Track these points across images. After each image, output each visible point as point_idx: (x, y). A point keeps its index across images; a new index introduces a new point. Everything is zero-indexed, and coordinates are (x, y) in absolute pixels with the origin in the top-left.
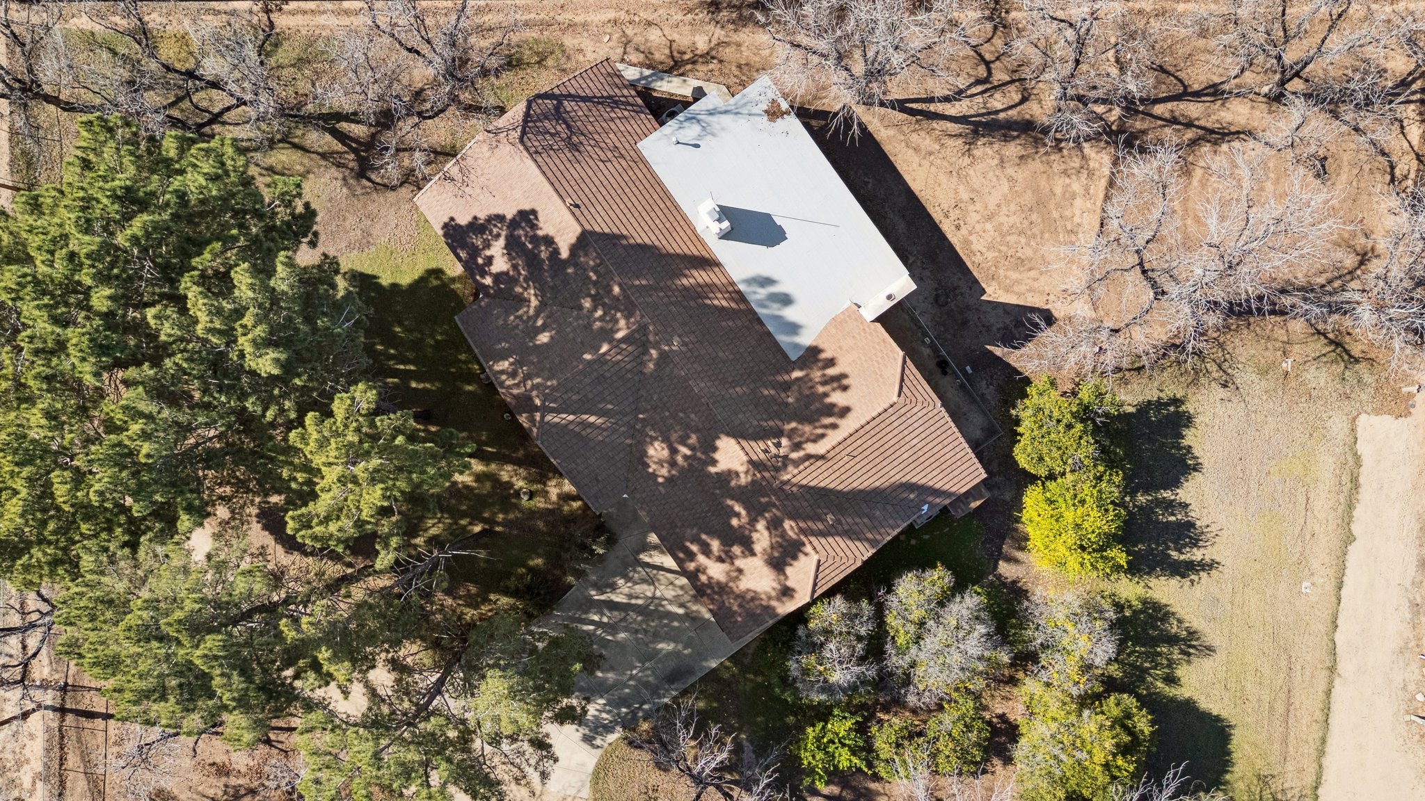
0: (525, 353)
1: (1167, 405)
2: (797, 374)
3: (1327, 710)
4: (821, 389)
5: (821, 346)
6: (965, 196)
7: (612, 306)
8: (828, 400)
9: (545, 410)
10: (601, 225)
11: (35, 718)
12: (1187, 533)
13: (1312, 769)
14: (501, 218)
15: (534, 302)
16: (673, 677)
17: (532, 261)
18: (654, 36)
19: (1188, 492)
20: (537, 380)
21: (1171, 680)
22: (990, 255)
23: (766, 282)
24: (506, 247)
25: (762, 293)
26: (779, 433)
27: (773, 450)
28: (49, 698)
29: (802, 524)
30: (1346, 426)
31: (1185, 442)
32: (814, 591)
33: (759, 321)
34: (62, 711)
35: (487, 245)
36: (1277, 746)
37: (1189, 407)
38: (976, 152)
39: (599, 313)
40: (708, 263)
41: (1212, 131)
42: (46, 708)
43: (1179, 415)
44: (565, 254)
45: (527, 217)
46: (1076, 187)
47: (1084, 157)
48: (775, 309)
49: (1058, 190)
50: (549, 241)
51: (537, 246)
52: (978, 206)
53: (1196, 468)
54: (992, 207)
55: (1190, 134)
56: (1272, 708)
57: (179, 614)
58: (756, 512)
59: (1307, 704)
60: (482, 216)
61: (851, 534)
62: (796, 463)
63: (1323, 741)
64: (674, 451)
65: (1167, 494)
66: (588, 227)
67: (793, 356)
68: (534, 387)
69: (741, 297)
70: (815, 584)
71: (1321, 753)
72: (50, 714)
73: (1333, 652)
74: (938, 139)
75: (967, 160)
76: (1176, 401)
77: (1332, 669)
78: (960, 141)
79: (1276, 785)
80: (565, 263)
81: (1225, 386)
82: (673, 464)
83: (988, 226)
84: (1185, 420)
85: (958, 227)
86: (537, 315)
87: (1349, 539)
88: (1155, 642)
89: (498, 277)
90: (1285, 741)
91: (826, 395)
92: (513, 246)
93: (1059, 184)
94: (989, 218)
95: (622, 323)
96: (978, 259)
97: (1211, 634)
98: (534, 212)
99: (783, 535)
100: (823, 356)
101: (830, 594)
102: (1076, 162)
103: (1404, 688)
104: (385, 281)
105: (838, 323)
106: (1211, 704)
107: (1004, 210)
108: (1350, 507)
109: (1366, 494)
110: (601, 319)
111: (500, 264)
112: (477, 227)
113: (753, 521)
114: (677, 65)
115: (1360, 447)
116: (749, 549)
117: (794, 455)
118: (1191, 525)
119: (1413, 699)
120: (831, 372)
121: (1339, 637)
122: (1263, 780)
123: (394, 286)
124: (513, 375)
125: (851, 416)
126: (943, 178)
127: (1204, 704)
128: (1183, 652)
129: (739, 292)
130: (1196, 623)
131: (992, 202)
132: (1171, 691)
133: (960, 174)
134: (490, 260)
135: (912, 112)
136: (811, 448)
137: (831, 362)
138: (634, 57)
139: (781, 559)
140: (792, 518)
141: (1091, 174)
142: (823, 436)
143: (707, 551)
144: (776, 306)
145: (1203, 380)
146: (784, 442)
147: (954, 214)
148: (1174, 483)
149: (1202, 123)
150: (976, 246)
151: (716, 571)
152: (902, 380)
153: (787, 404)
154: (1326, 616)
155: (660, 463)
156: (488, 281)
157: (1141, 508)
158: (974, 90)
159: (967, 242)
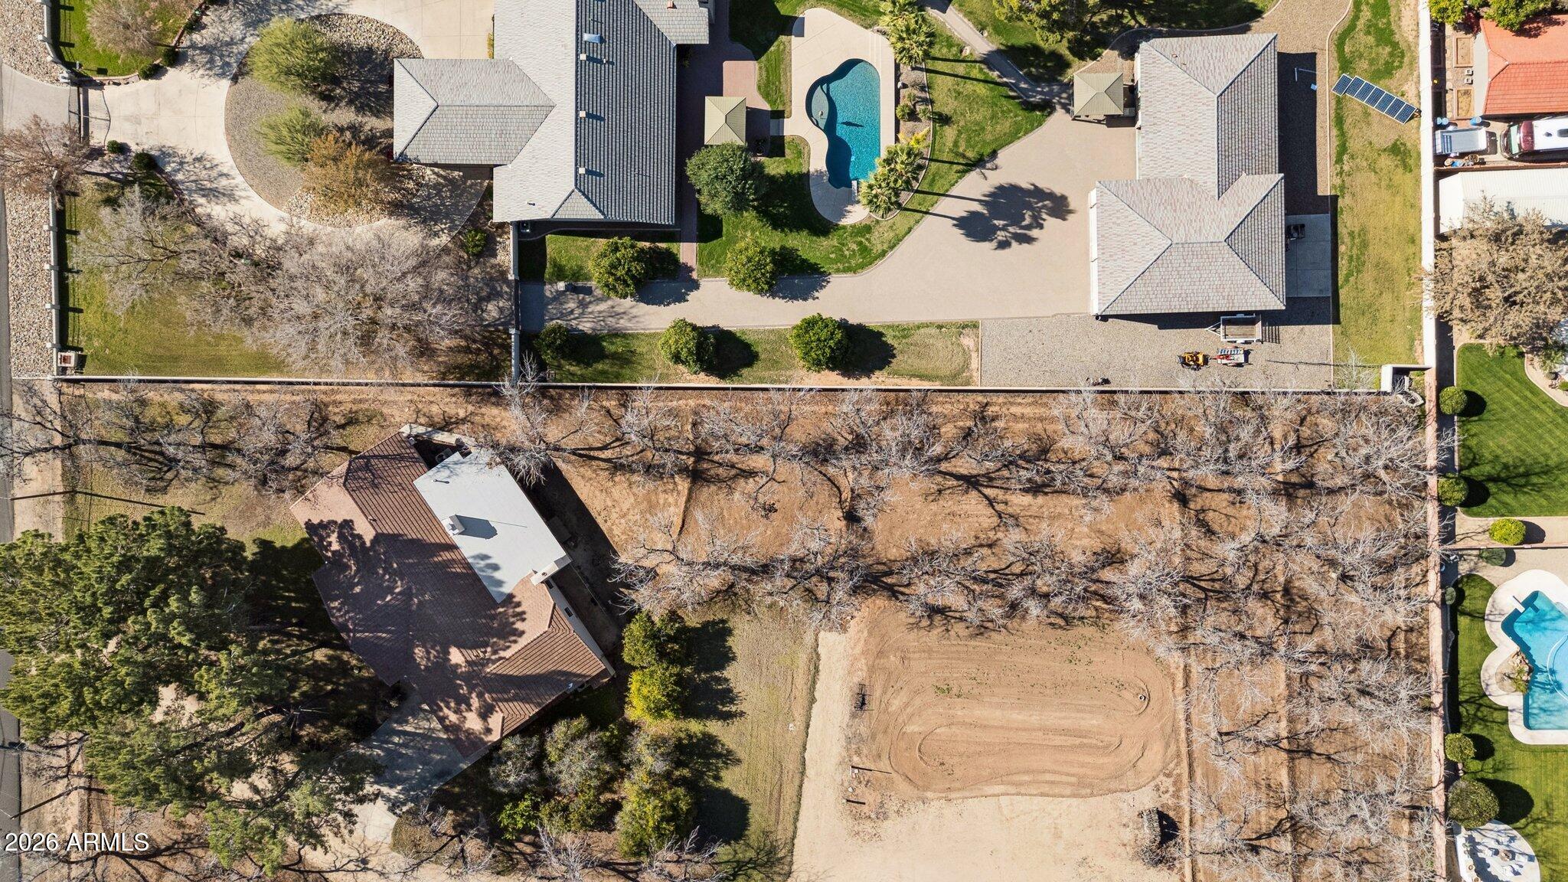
0: (348, 599)
1: (718, 623)
2: (501, 610)
3: (799, 796)
4: (512, 620)
5: (515, 593)
6: (610, 504)
7: (394, 573)
8: (515, 626)
9: (355, 631)
10: (388, 529)
11: (74, 793)
12: (728, 696)
13: (791, 829)
14: (335, 522)
15: (354, 568)
16: (439, 776)
17: (352, 546)
18: (435, 409)
19: (728, 673)
20: (352, 614)
21: (717, 778)
22: (624, 537)
23: (485, 557)
24: (338, 537)
25: (482, 563)
26: (486, 645)
27: (482, 655)
28: (82, 782)
29: (494, 695)
30: (813, 637)
31: (727, 644)
32: (502, 733)
33: (479, 580)
34: (89, 789)
35: (329, 536)
36: (773, 815)
37: (730, 624)
38: (617, 479)
39: (387, 577)
40: (452, 547)
41: (744, 471)
42: (81, 788)
43: (724, 628)
44: (368, 544)
45: (348, 524)
46: (671, 500)
47: (675, 483)
48: (489, 572)
49: (661, 501)
50: (360, 537)
51: (354, 539)
52: (617, 509)
53: (734, 659)
54: (625, 510)
55: (733, 472)
56: (771, 794)
57: (143, 757)
58: (471, 689)
59: (789, 792)
60: (325, 520)
61: (525, 700)
62: (494, 662)
63: (798, 813)
64: (428, 653)
65: (717, 674)
66: (379, 531)
67: (499, 601)
68: (350, 618)
69: (469, 566)
70: (502, 729)
71: (796, 820)
72: (83, 791)
73: (804, 764)
74: (595, 471)
75: (611, 484)
76: (723, 621)
77: (803, 773)
78: (607, 473)
79: (772, 837)
80: (369, 549)
81: (749, 613)
82: (428, 659)
83: (623, 521)
84: (729, 632)
85: (606, 521)
86: (355, 576)
87: (813, 700)
88: (707, 757)
89: (334, 553)
90: (778, 813)
91: (514, 623)
92: (341, 538)
93: (662, 497)
94: (624, 516)
95: (399, 583)
96: (616, 539)
97: (741, 754)
98: (351, 521)
99: (485, 701)
100: (515, 600)
101: (513, 734)
102: (671, 487)
103: (842, 785)
104: (278, 544)
105: (525, 582)
106: (740, 792)
107: (631, 512)
108: (814, 682)
109: (822, 676)
110: (388, 580)
111: (335, 547)
112: (322, 525)
113: (470, 693)
114: (447, 425)
115: (820, 650)
116: (469, 709)
117: (493, 657)
118: (730, 691)
119: (847, 790)
120: (518, 610)
121: (807, 755)
122: (766, 834)
123: (283, 547)
124: (339, 610)
125: (525, 636)
126: (598, 493)
127: (734, 792)
128: (724, 763)
129: (468, 564)
130: (732, 746)
131: (625, 507)
132: (717, 785)
133: (607, 491)
134: (330, 544)
135: (581, 456)
136: (502, 654)
137: (519, 604)
138: (422, 420)
139: (485, 713)
140: (490, 693)
141: (679, 493)
142: (509, 647)
143: (449, 708)
144: (490, 571)
145: (738, 611)
146: (489, 649)
147: (603, 514)
148: (722, 668)
149: (739, 466)
150: (616, 532)
151: (453, 718)
152: (552, 618)
153: (492, 628)
154: (800, 743)
155: (422, 658)
156: (330, 554)
157: (703, 681)
158: (615, 444)
159: (611, 530)
